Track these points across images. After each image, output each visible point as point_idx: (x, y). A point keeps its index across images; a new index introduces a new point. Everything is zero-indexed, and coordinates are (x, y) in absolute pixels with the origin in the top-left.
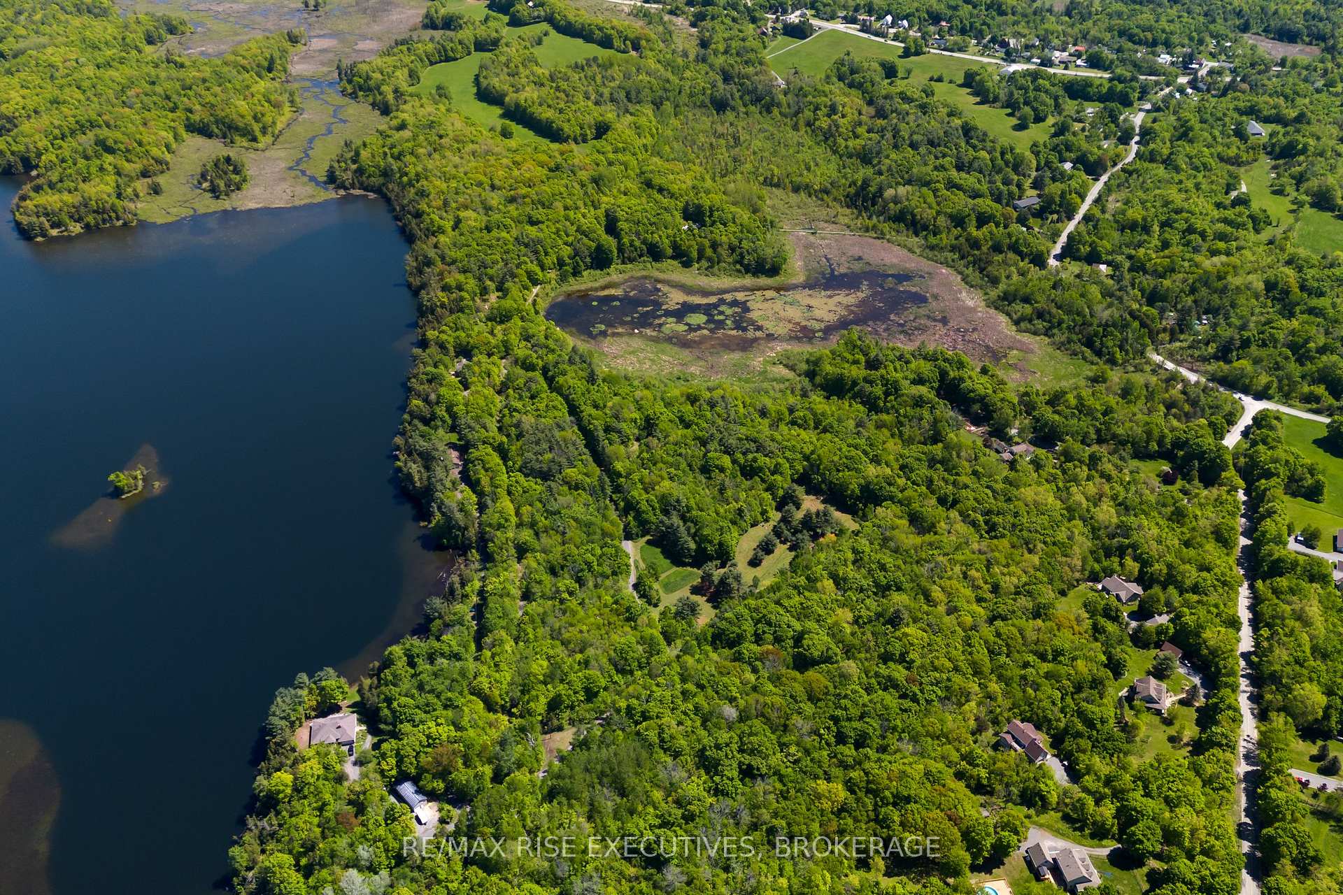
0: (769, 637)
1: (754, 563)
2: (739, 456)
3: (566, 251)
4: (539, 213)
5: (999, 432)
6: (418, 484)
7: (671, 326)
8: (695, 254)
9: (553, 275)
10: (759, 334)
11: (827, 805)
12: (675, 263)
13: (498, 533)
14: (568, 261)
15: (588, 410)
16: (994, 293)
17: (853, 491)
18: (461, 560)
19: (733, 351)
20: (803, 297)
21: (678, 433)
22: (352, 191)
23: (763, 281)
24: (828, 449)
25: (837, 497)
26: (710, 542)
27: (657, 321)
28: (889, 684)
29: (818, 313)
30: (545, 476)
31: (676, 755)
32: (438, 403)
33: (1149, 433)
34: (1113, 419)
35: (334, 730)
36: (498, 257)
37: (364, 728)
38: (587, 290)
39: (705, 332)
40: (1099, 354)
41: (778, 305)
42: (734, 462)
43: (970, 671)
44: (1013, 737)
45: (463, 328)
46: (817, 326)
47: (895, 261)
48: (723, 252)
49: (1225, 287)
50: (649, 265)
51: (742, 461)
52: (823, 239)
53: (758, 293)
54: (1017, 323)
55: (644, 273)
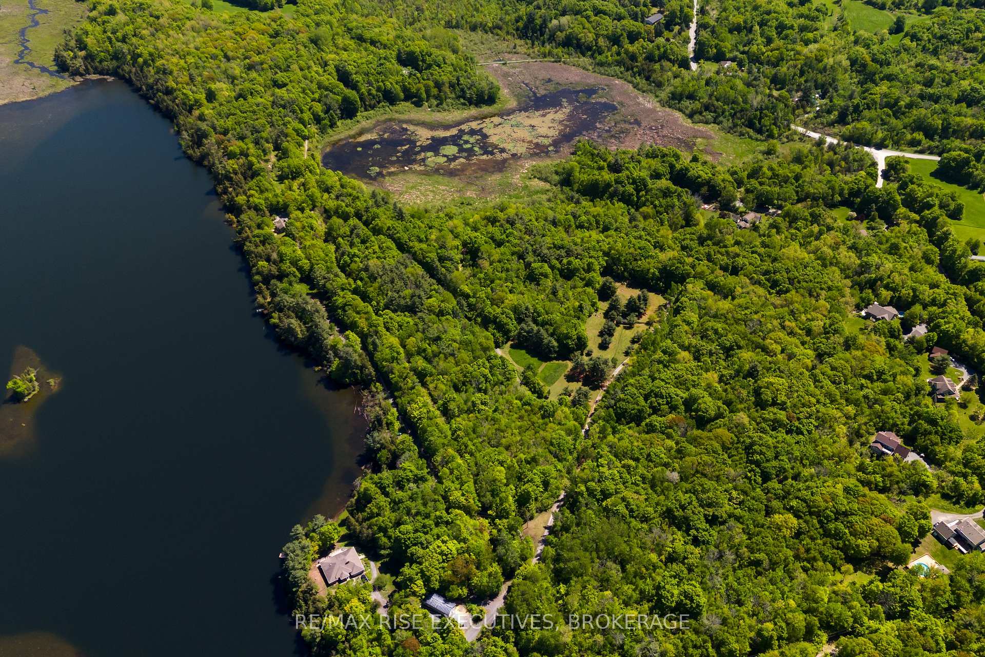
0: (665, 407)
1: (603, 346)
2: (555, 262)
3: (318, 108)
4: (280, 76)
5: (726, 207)
6: (300, 336)
7: (433, 160)
8: (424, 96)
9: (314, 129)
10: (505, 155)
11: (787, 533)
12: (408, 104)
13: (395, 364)
14: (322, 115)
15: (417, 246)
16: (664, 94)
17: (654, 274)
18: (366, 393)
19: (493, 173)
20: (521, 117)
21: (496, 253)
22: (88, 77)
23: (486, 109)
24: (619, 243)
25: (637, 280)
26: (570, 338)
27: (419, 157)
28: (776, 425)
29: (543, 130)
30: (412, 309)
31: (645, 519)
32: (282, 261)
33: (832, 188)
34: (804, 182)
35: (344, 566)
36: (263, 121)
37: (363, 556)
38: (346, 138)
39: (462, 160)
40: (760, 131)
41: (507, 129)
42: (552, 267)
43: (828, 401)
44: (883, 445)
45: (267, 190)
46: (546, 142)
47: (577, 78)
48: (446, 89)
49: (825, 67)
50: (387, 109)
51: (558, 266)
52: (514, 67)
53: (487, 120)
54: (691, 116)
55: (386, 116)
